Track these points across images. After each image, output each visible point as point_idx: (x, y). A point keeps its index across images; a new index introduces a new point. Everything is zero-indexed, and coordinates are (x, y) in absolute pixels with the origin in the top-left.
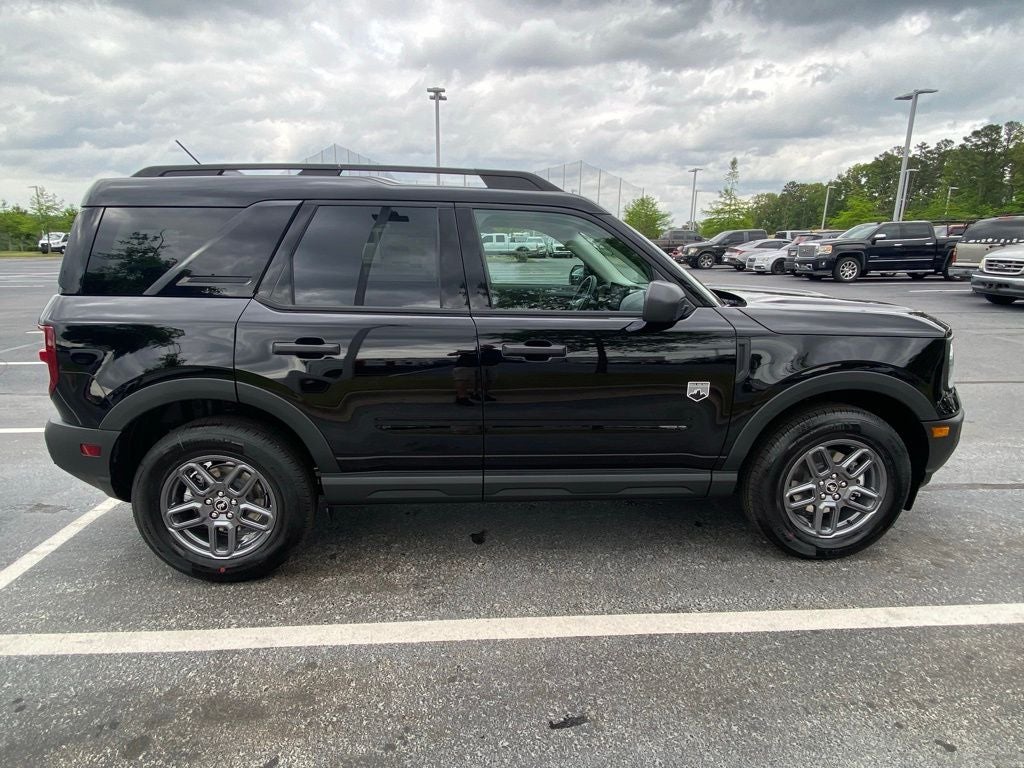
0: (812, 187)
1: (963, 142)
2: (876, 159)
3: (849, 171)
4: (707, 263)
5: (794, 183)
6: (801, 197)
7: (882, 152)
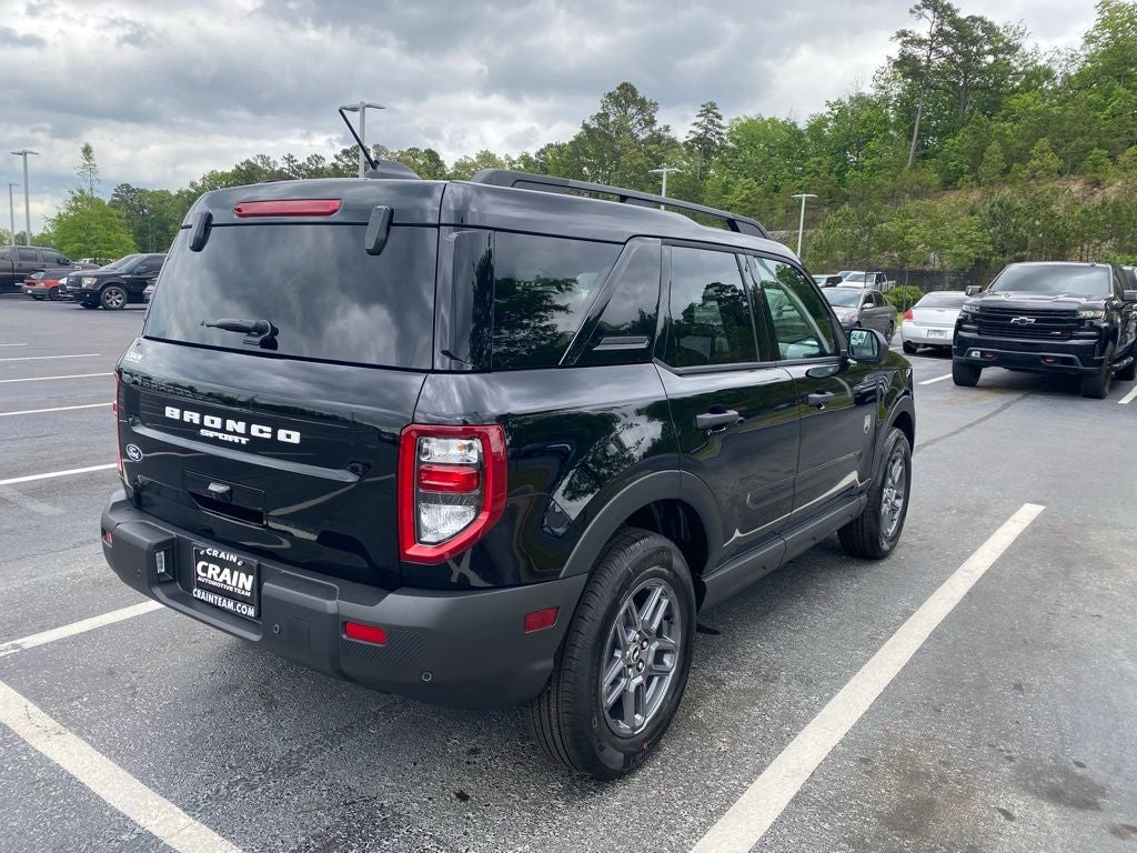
0: (153, 194)
1: (335, 161)
2: (238, 167)
3: (204, 178)
4: (116, 300)
5: (127, 186)
6: (142, 207)
7: (244, 160)
